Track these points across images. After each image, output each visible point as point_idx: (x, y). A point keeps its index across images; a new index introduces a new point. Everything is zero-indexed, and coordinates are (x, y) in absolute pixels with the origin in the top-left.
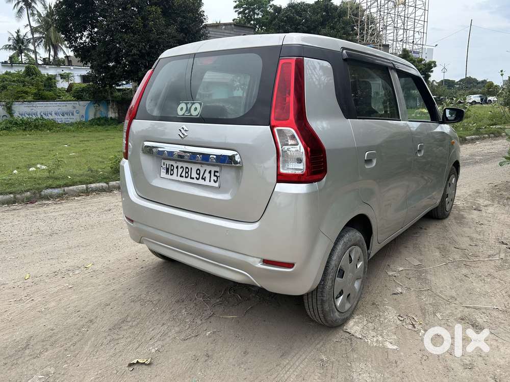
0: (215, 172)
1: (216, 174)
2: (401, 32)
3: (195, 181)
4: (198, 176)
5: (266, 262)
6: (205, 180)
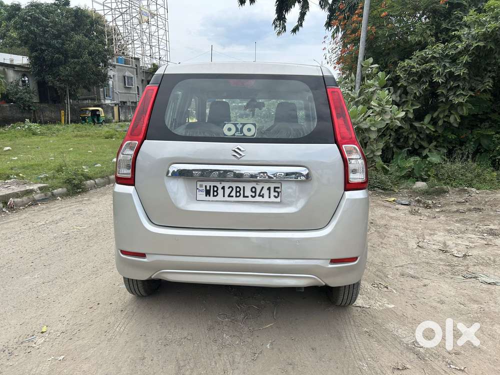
0: (275, 188)
1: (276, 190)
2: (148, 47)
3: (250, 199)
4: (253, 194)
5: (333, 261)
6: (263, 197)
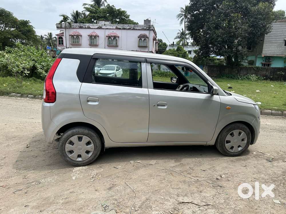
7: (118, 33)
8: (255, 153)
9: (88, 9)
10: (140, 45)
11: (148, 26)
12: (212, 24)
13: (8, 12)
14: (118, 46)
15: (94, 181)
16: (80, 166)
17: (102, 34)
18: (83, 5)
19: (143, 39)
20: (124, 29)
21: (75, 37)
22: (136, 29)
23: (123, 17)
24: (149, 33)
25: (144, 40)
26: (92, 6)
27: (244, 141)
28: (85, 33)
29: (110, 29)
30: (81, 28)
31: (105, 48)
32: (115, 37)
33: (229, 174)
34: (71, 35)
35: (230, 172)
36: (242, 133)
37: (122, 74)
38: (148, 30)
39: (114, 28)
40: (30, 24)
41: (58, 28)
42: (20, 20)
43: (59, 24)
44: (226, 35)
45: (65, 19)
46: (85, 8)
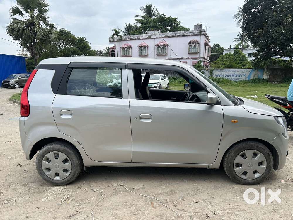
7: (168, 41)
8: (283, 181)
9: (139, 21)
10: (191, 52)
11: (199, 31)
12: (271, 21)
13: (67, 31)
14: (167, 55)
15: (61, 205)
16: (59, 186)
17: (151, 44)
18: (135, 17)
19: (193, 45)
20: (173, 36)
21: (126, 49)
22: (186, 35)
23: (174, 25)
24: (200, 39)
25: (195, 46)
26: (143, 17)
27: (263, 165)
28: (135, 45)
29: (159, 38)
30: (131, 39)
31: (154, 57)
32: (164, 46)
33: (228, 210)
34: (122, 48)
35: (231, 207)
36: (258, 154)
37: (168, 83)
38: (198, 35)
39: (164, 36)
40: (86, 40)
41: (110, 41)
42: (78, 38)
43: (111, 38)
44: (290, 32)
45: (117, 33)
46: (136, 20)
